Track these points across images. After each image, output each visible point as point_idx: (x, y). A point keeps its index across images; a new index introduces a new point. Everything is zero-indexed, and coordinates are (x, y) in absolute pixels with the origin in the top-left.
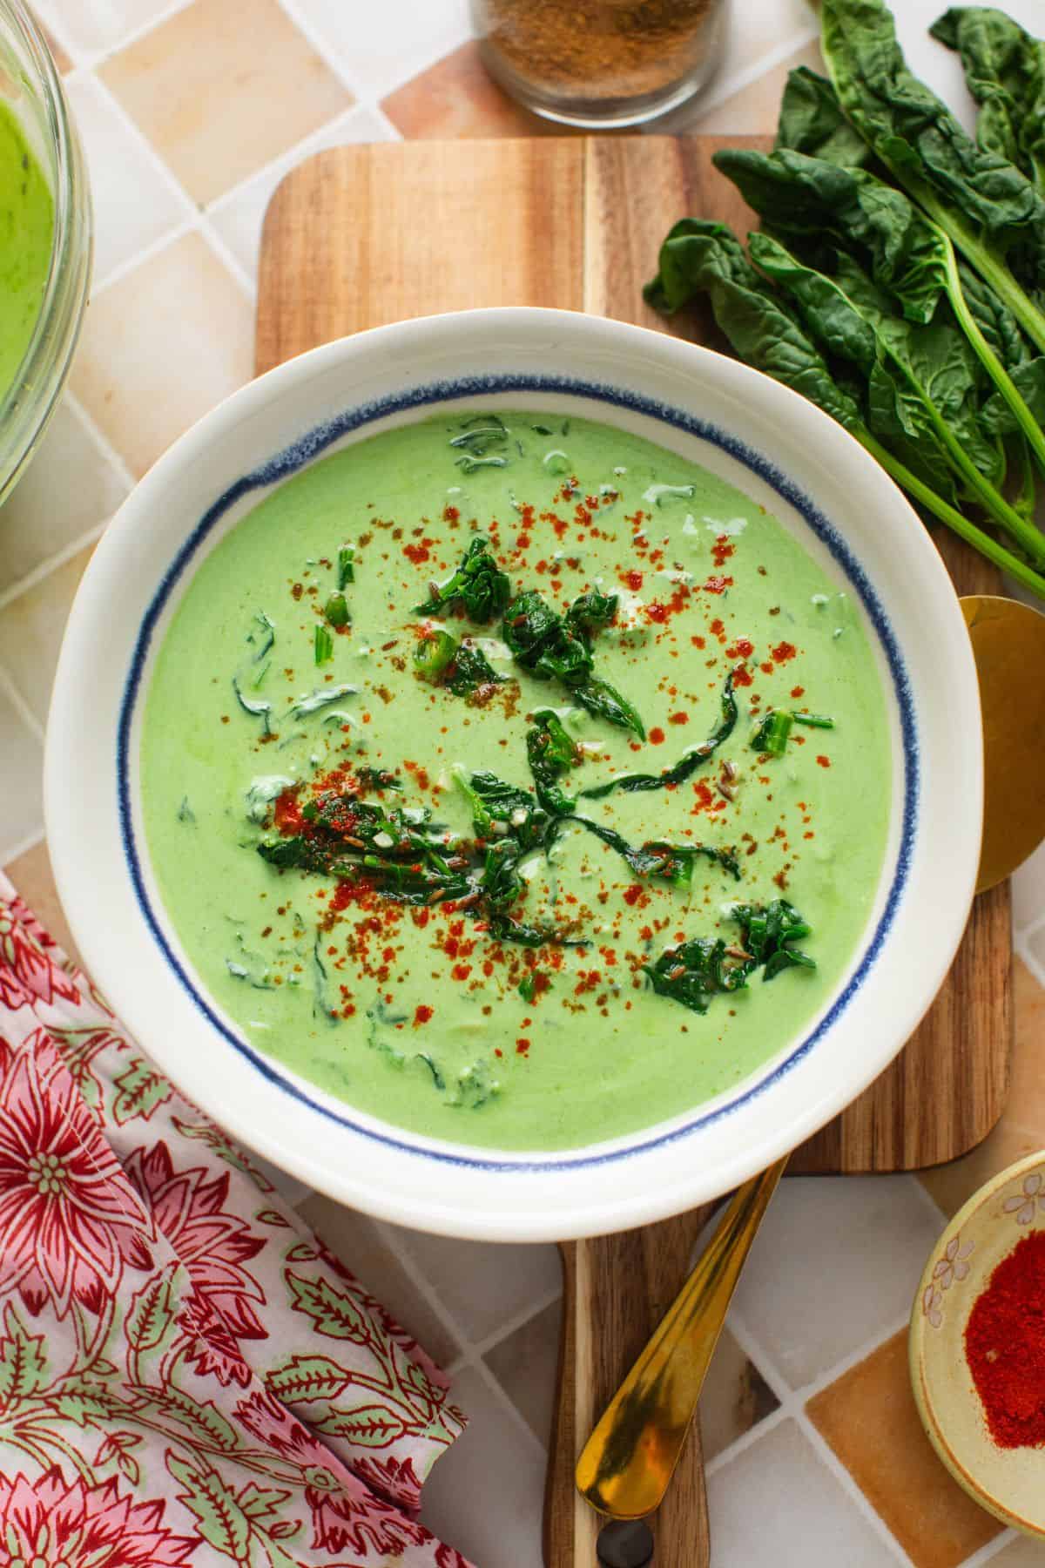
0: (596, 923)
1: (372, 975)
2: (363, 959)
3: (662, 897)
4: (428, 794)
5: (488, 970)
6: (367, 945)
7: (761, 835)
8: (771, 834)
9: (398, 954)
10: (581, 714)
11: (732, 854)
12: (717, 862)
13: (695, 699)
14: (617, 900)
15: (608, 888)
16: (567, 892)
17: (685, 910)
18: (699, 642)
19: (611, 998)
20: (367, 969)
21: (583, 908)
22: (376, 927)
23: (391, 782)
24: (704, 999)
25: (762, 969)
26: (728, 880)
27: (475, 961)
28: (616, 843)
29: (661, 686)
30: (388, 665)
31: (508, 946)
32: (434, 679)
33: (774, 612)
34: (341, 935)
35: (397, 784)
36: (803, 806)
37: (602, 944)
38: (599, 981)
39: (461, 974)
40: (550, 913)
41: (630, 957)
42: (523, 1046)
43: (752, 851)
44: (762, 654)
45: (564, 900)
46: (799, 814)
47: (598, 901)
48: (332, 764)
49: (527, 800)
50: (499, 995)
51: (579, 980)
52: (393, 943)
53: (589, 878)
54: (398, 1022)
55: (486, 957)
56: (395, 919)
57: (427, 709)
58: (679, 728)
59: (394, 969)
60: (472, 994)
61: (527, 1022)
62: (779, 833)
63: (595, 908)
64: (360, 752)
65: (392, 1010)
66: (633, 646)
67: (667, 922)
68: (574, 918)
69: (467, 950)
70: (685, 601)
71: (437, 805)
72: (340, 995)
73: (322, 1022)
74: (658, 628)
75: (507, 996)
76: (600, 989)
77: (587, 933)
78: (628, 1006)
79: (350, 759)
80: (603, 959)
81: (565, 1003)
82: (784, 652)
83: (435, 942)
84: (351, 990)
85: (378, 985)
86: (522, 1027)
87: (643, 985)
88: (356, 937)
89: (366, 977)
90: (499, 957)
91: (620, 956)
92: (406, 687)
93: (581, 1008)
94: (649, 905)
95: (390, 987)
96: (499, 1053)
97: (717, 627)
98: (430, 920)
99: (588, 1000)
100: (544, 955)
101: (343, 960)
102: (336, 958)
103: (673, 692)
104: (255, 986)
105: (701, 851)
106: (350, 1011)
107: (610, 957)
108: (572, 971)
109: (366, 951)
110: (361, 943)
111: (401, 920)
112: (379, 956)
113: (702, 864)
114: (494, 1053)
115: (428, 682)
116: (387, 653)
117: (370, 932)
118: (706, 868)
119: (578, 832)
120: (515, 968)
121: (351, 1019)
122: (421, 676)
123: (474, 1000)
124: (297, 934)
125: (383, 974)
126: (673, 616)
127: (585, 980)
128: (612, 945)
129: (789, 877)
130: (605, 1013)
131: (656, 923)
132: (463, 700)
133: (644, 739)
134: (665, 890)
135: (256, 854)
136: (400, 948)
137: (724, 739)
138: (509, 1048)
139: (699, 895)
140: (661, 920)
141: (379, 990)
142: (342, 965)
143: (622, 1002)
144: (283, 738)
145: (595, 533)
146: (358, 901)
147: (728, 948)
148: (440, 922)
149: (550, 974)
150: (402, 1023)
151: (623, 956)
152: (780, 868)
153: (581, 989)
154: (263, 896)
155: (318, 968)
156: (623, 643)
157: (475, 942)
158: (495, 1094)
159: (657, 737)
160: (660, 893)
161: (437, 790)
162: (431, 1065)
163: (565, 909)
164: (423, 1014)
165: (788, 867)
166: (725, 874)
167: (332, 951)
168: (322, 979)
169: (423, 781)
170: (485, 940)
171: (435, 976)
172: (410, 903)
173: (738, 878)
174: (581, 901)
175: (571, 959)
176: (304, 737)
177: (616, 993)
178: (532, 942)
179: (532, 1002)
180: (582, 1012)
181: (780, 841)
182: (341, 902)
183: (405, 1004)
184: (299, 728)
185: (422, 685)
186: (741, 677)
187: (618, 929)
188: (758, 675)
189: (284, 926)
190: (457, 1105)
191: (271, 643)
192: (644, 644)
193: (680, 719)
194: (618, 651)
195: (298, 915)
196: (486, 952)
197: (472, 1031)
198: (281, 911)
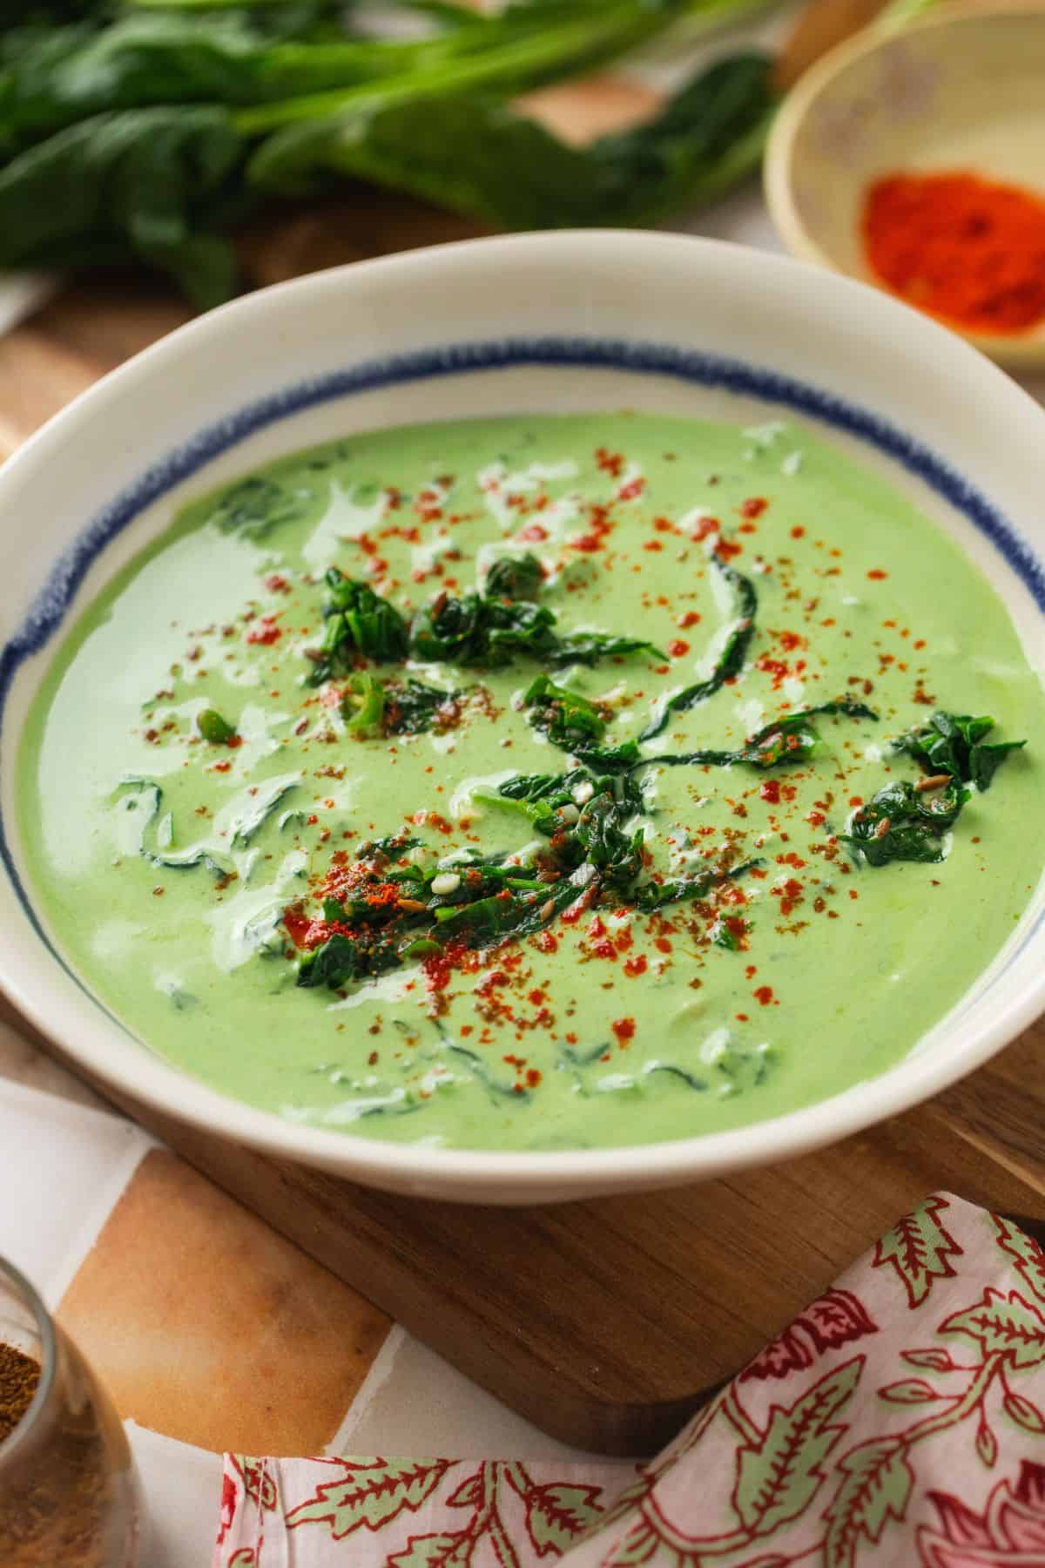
0: (754, 838)
1: (533, 1026)
2: (510, 1018)
3: (805, 778)
4: (457, 835)
5: (665, 947)
6: (503, 1003)
7: (869, 671)
8: (878, 665)
9: (547, 990)
10: (575, 670)
11: (849, 700)
12: (839, 714)
13: (693, 596)
14: (759, 808)
15: (739, 801)
16: (696, 827)
17: (841, 776)
18: (655, 546)
19: (827, 898)
20: (522, 1024)
21: (727, 832)
22: (500, 980)
23: (406, 844)
24: (932, 845)
25: (971, 786)
26: (866, 725)
27: (643, 944)
28: (711, 759)
29: (647, 604)
30: (316, 748)
31: (669, 913)
32: (379, 731)
33: (714, 481)
34: (465, 1009)
35: (414, 843)
36: (890, 624)
37: (775, 854)
38: (801, 887)
39: (638, 967)
40: (693, 856)
41: (816, 849)
42: (765, 995)
43: (869, 689)
44: (731, 520)
45: (700, 837)
46: (893, 633)
47: (738, 817)
48: (324, 864)
49: (579, 777)
50: (698, 962)
51: (778, 899)
52: (533, 985)
53: (709, 802)
54: (601, 1054)
55: (654, 936)
56: (517, 960)
57: (394, 762)
58: (695, 628)
59: (554, 1006)
60: (664, 978)
61: (751, 970)
62: (886, 660)
63: (738, 824)
64: (347, 835)
65: (583, 1048)
66: (585, 585)
67: (830, 797)
68: (723, 845)
69: (625, 941)
70: (608, 520)
71: (476, 839)
72: (511, 1068)
73: (510, 1107)
74: (597, 557)
75: (706, 958)
76: (809, 894)
77: (750, 852)
78: (854, 895)
79: (340, 848)
80: (789, 867)
81: (780, 930)
82: (756, 508)
83: (581, 956)
84: (519, 1055)
85: (548, 1033)
86: (749, 977)
87: (853, 867)
88: (485, 1002)
89: (527, 1033)
90: (666, 928)
91: (804, 855)
92: (351, 754)
93: (802, 925)
94: (797, 793)
95: (563, 1026)
96: (743, 1018)
97: (662, 525)
98: (559, 940)
99: (803, 912)
100: (720, 899)
101: (486, 1032)
102: (476, 1035)
103: (663, 601)
104: (402, 1113)
105: (811, 712)
106: (534, 1077)
107: (793, 860)
108: (763, 895)
109: (506, 1009)
110: (496, 1006)
111: (524, 959)
112: (527, 1004)
113: (824, 724)
114: (738, 1022)
115: (374, 737)
116: (305, 737)
117: (497, 989)
118: (832, 727)
119: (661, 772)
120: (694, 929)
121: (542, 1084)
122: (362, 737)
123: (672, 983)
124: (411, 1042)
125: (545, 1018)
126: (605, 540)
127: (785, 894)
128: (787, 849)
129: (928, 691)
130: (832, 915)
131: (818, 805)
132: (430, 734)
133: (666, 659)
134: (802, 770)
135: (300, 992)
136: (546, 984)
137: (755, 609)
138: (752, 1006)
139: (846, 757)
140: (823, 800)
141: (554, 1037)
142: (488, 1037)
143: (843, 894)
144: (243, 873)
145: (455, 520)
146: (459, 968)
147: (916, 784)
148: (571, 937)
149: (740, 913)
150: (606, 1053)
151: (809, 853)
152: (914, 688)
153: (786, 907)
154: (341, 1027)
155: (462, 1057)
156: (571, 587)
157: (629, 928)
158: (769, 1057)
159: (681, 649)
160: (800, 776)
161: (465, 825)
162: (675, 1071)
163: (707, 844)
164: (625, 1030)
165: (920, 683)
166: (857, 722)
167: (466, 1031)
168: (474, 1064)
169: (440, 824)
170: (638, 918)
171: (608, 986)
172: (523, 935)
173: (875, 718)
174: (719, 827)
175: (751, 887)
176: (269, 857)
177: (830, 890)
178: (694, 893)
179: (742, 948)
180: (806, 928)
181: (892, 667)
182: (441, 982)
183: (594, 1030)
184: (253, 854)
185: (368, 744)
186: (726, 550)
187: (781, 831)
188: (741, 539)
189: (389, 1043)
190: (735, 1093)
191: (160, 794)
192: (595, 577)
193: (692, 620)
194: (573, 597)
195: (397, 1022)
196: (648, 931)
197: (698, 1013)
198: (375, 1030)
